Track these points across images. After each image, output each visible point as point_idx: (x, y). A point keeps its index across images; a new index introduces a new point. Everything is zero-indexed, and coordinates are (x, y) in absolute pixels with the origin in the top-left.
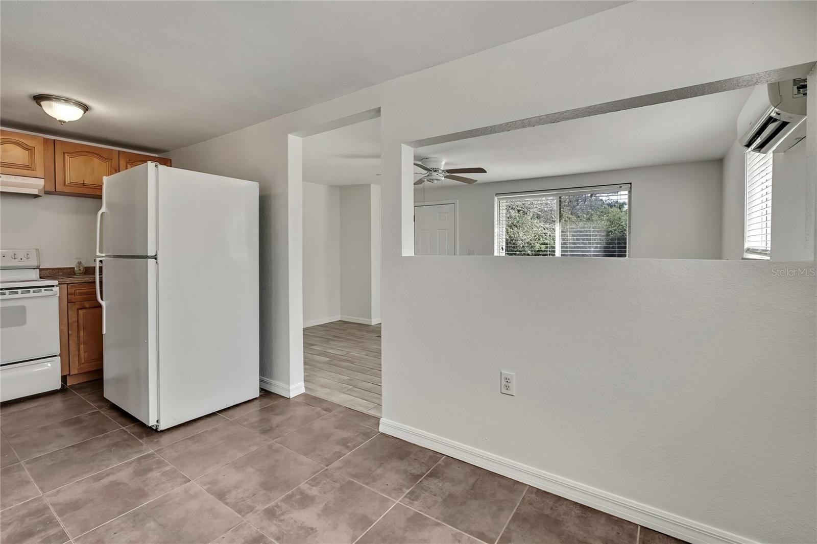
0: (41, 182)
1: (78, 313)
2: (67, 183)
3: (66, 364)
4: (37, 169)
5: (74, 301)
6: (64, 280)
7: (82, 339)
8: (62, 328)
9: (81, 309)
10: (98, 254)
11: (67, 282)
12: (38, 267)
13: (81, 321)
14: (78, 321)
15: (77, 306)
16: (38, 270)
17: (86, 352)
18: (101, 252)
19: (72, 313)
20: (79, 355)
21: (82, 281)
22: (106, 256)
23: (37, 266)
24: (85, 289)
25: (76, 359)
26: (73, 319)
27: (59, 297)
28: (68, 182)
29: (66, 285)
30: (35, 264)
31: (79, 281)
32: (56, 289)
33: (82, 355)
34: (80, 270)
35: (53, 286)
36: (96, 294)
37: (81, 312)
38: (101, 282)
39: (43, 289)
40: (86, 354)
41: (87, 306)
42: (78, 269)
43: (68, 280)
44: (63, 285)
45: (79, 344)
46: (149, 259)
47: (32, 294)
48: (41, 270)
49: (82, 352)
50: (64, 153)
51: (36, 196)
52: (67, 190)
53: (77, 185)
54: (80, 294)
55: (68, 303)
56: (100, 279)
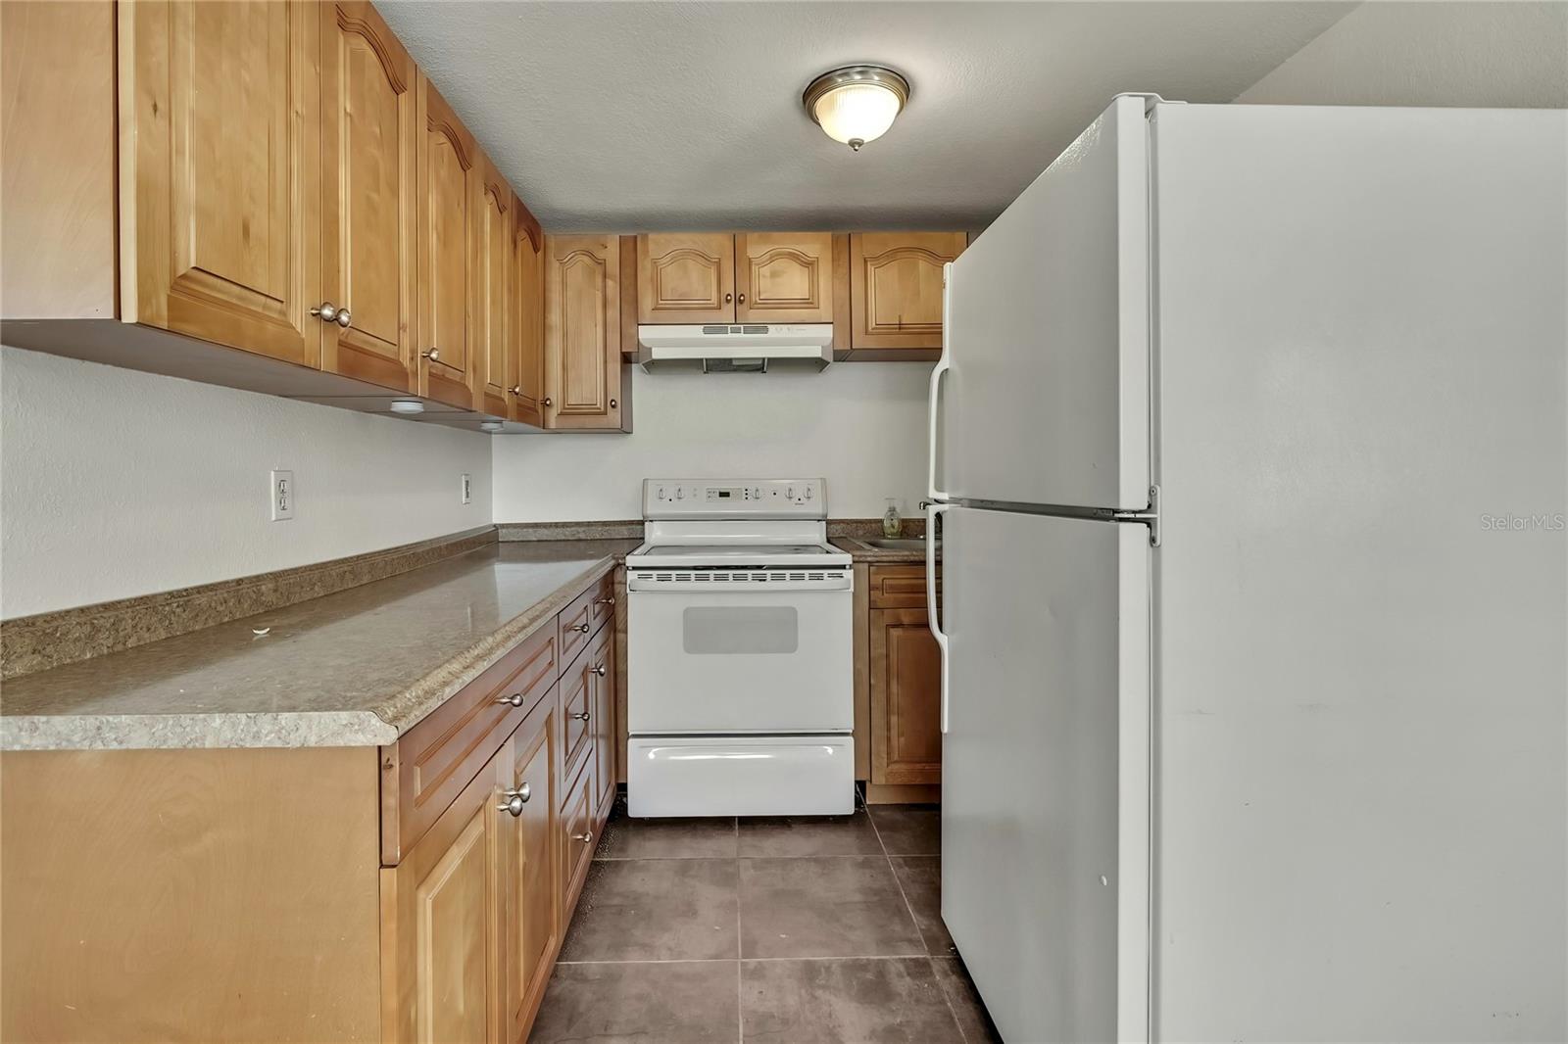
0: (827, 332)
1: (887, 633)
2: (870, 328)
3: (864, 756)
4: (822, 305)
5: (880, 605)
6: (863, 553)
7: (894, 700)
8: (858, 666)
9: (894, 626)
10: (933, 494)
11: (869, 559)
12: (823, 518)
13: (894, 657)
14: (888, 656)
15: (888, 618)
16: (824, 523)
17: (903, 735)
18: (939, 488)
19: (878, 635)
20: (889, 739)
21: (895, 559)
22: (953, 501)
23: (823, 516)
24: (903, 579)
25: (883, 748)
26: (879, 651)
27: (855, 595)
28: (872, 324)
29: (866, 565)
30: (818, 510)
31: (891, 559)
32: (849, 574)
33: (895, 742)
34: (893, 527)
35: (843, 567)
36: (926, 592)
37: (895, 633)
38: (939, 563)
39: (826, 572)
40: (902, 739)
41: (906, 620)
42: (889, 525)
43: (872, 553)
44: (861, 566)
45: (888, 713)
46: (1123, 526)
47: (807, 584)
48: (829, 523)
49: (894, 732)
50: (866, 261)
51: (818, 364)
52: (871, 343)
53: (885, 329)
54: (894, 589)
55: (870, 608)
56: (936, 556)
